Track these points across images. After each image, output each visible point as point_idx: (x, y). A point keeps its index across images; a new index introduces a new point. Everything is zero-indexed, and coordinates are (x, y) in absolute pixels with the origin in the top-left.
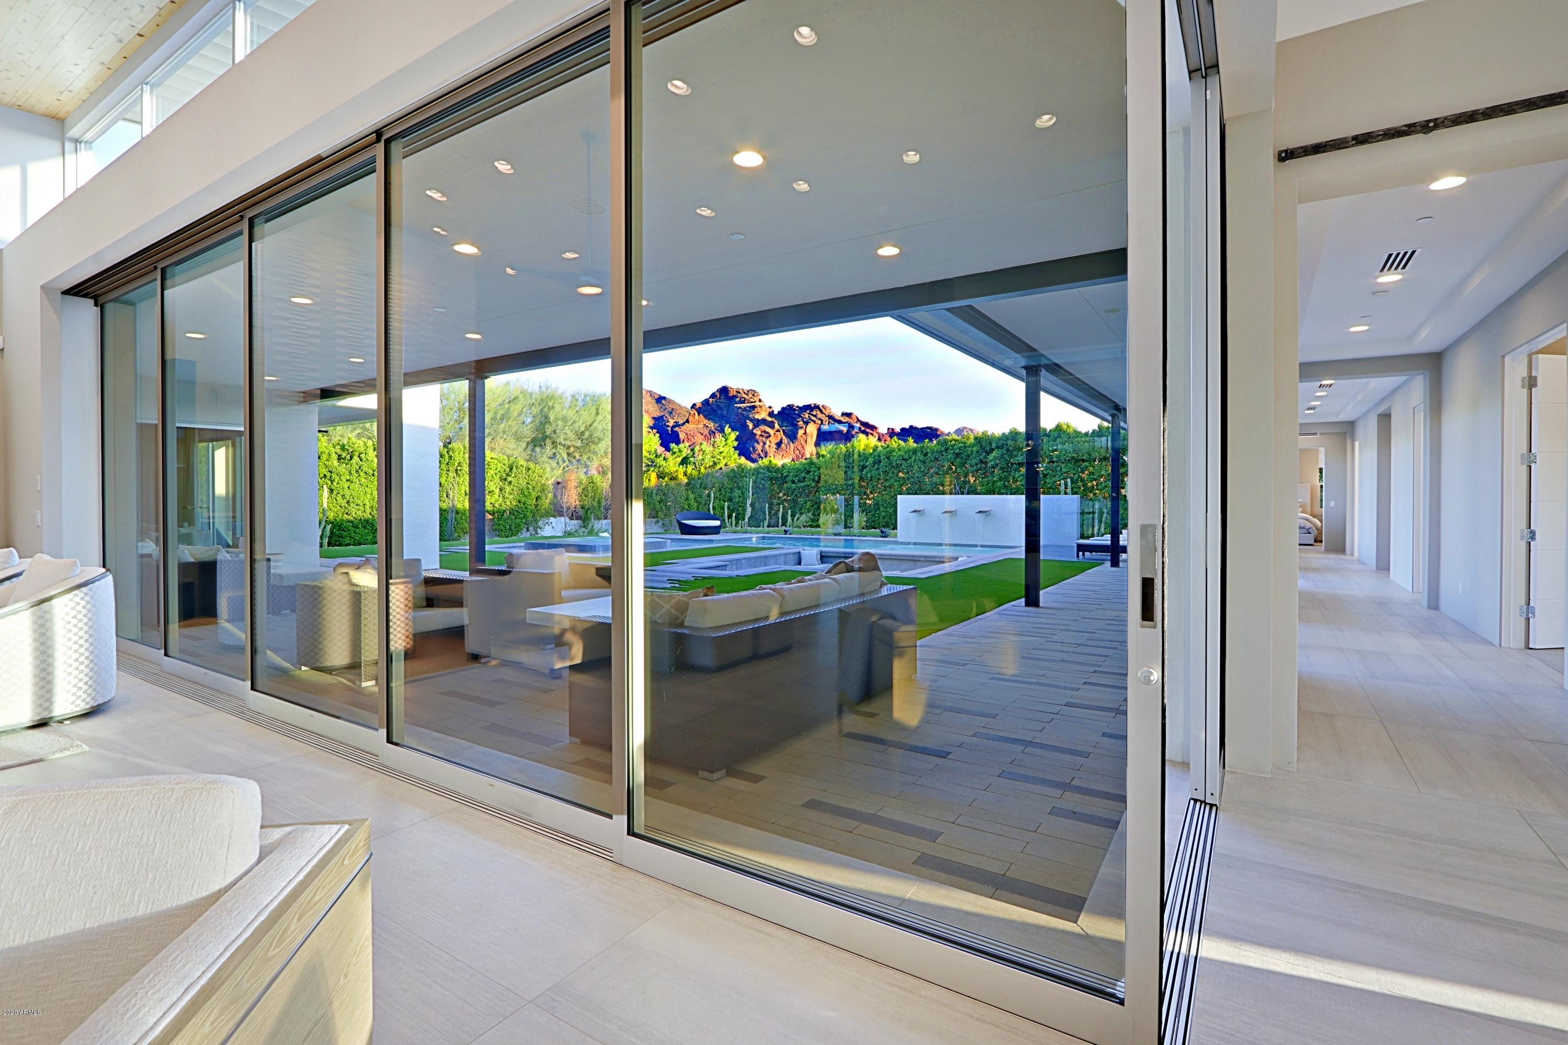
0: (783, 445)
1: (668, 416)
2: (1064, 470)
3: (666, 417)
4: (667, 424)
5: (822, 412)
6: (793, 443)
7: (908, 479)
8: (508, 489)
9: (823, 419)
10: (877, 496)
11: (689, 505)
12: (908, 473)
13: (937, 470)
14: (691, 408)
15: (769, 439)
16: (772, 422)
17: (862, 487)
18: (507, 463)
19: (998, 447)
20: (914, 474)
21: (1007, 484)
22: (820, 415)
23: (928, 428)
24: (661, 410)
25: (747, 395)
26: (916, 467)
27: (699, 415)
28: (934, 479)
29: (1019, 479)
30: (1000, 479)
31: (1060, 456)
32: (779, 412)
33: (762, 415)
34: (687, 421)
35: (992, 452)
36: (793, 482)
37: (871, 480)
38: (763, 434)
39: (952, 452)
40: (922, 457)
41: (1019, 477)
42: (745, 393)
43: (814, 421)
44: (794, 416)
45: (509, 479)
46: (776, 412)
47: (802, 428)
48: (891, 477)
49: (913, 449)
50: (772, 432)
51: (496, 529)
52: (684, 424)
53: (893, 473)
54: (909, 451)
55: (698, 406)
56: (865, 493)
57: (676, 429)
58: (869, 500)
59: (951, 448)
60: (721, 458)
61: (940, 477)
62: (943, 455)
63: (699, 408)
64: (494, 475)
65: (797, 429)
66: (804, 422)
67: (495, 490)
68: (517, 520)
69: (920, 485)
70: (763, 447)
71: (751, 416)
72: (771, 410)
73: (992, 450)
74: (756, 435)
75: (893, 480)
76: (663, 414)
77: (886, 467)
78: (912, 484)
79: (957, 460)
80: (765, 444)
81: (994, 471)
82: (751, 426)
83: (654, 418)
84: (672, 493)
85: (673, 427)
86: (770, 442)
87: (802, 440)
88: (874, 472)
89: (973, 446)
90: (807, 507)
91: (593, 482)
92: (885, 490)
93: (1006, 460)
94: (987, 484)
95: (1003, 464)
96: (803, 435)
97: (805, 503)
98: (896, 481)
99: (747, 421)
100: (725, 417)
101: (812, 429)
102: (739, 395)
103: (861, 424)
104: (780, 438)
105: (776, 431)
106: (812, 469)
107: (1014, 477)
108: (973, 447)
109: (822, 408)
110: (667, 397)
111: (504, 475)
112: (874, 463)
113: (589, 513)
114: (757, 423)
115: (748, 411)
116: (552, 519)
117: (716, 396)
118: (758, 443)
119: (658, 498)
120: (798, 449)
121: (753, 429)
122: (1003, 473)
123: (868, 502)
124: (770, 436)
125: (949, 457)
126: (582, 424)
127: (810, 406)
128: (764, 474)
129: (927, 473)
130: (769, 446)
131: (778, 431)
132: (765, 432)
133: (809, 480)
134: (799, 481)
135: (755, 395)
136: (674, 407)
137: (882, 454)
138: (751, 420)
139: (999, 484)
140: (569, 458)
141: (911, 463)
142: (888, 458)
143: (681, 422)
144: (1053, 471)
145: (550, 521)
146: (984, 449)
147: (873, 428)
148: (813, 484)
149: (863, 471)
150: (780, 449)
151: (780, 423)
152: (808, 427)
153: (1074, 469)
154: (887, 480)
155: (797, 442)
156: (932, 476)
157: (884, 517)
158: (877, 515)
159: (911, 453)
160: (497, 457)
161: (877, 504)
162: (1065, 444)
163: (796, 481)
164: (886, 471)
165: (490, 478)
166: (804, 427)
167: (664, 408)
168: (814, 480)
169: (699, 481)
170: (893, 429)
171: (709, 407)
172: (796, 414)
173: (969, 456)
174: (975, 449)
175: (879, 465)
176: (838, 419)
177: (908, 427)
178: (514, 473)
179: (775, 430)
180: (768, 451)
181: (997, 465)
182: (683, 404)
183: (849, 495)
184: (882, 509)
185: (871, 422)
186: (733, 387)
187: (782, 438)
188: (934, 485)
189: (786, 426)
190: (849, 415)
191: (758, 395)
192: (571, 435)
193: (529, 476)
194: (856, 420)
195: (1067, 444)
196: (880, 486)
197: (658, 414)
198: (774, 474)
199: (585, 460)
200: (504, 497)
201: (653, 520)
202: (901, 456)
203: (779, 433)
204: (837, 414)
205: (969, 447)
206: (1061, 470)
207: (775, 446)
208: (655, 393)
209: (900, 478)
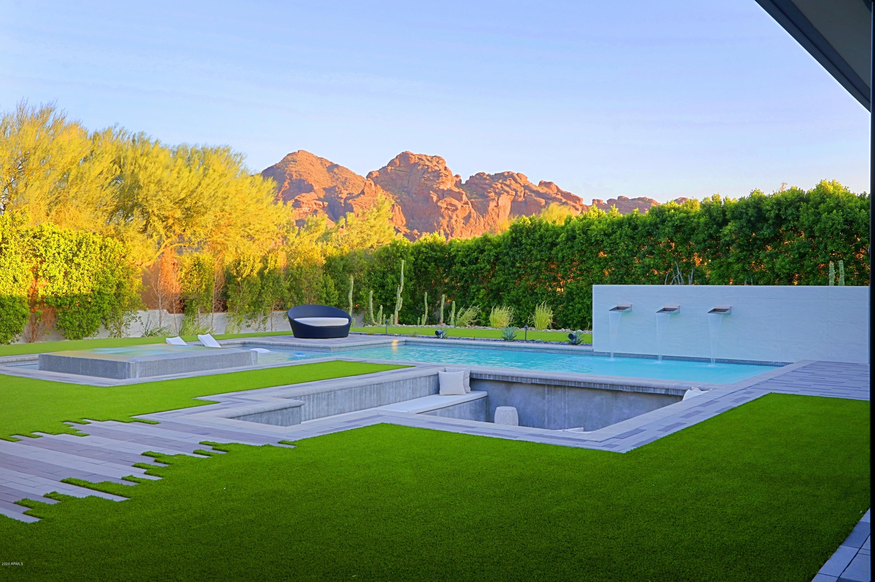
0: (472, 220)
1: (341, 187)
2: (830, 248)
3: (339, 188)
4: (340, 196)
5: (516, 182)
6: (483, 217)
7: (612, 259)
8: (75, 273)
9: (518, 189)
10: (571, 283)
11: (328, 294)
12: (611, 252)
13: (650, 248)
14: (367, 177)
15: (455, 213)
16: (459, 193)
17: (552, 270)
18: (74, 238)
19: (734, 218)
20: (620, 253)
21: (747, 267)
22: (514, 185)
23: (639, 199)
24: (333, 180)
25: (431, 162)
26: (623, 244)
27: (375, 185)
28: (647, 260)
29: (765, 260)
30: (738, 260)
31: (825, 228)
32: (467, 182)
33: (448, 185)
34: (363, 193)
35: (727, 225)
36: (463, 264)
37: (563, 261)
38: (449, 207)
39: (670, 224)
40: (629, 231)
41: (765, 258)
42: (428, 160)
43: (508, 193)
44: (484, 186)
45: (76, 260)
46: (463, 182)
47: (494, 199)
48: (589, 258)
49: (618, 221)
50: (459, 205)
51: (61, 326)
52: (359, 195)
53: (592, 252)
54: (613, 223)
55: (374, 175)
56: (555, 279)
57: (350, 201)
58: (561, 287)
59: (669, 219)
60: (372, 233)
61: (654, 258)
62: (658, 229)
63: (377, 177)
64: (56, 255)
65: (488, 201)
66: (495, 193)
67: (57, 274)
68: (90, 314)
69: (628, 269)
70: (449, 221)
71: (435, 186)
72: (458, 180)
73: (725, 222)
74: (441, 208)
75: (591, 262)
76: (335, 184)
77: (582, 244)
78: (616, 266)
79: (678, 235)
80: (451, 218)
81: (729, 250)
82: (435, 198)
83: (324, 189)
84: (306, 278)
85: (347, 199)
86: (457, 216)
87: (494, 214)
88: (566, 252)
89: (700, 216)
90: (480, 297)
91: (199, 264)
92: (581, 275)
93: (746, 235)
94: (720, 267)
95: (743, 241)
96: (495, 208)
97: (478, 290)
98: (595, 262)
99: (431, 192)
100: (406, 187)
101: (505, 201)
102: (421, 162)
103: (562, 196)
104: (468, 211)
105: (464, 204)
106: (486, 247)
107: (758, 258)
108: (699, 218)
109: (516, 177)
110: (340, 164)
111: (70, 255)
112: (568, 239)
113: (194, 305)
114: (442, 194)
115: (432, 180)
116: (141, 313)
117: (396, 163)
118: (444, 218)
119: (288, 284)
120: (489, 224)
121: (437, 201)
122: (741, 252)
123: (558, 289)
124: (457, 209)
125: (666, 231)
126: (182, 190)
127: (503, 174)
128: (427, 253)
129: (636, 252)
130: (456, 221)
131: (466, 203)
132: (451, 204)
133: (484, 262)
134: (471, 263)
135: (440, 162)
136: (348, 177)
137: (577, 228)
138: (435, 191)
139: (736, 267)
140: (168, 233)
141: (615, 239)
142: (585, 233)
143: (356, 193)
144: (813, 250)
145: (138, 315)
146: (715, 220)
147: (576, 199)
148: (488, 267)
149: (552, 250)
150: (468, 225)
151: (468, 194)
152: (500, 199)
153: (844, 247)
154: (584, 261)
155: (487, 216)
156: (644, 256)
157: (580, 311)
158: (570, 307)
159: (615, 227)
160: (60, 231)
161: (570, 293)
162: (832, 212)
163: (467, 263)
164: (583, 250)
165: (51, 259)
166: (496, 199)
167: (336, 177)
168: (489, 262)
169: (342, 263)
170: (598, 201)
171: (388, 176)
172: (486, 184)
173: (693, 230)
174: (702, 220)
175: (573, 242)
176: (535, 189)
177: (616, 199)
178: (83, 253)
179: (462, 202)
180: (455, 227)
181: (733, 242)
182: (358, 173)
183: (534, 281)
184: (577, 300)
185: (574, 193)
186: (415, 153)
187: (470, 211)
188: (646, 268)
189: (475, 198)
190: (548, 185)
191: (444, 162)
192: (168, 204)
193: (105, 256)
194: (556, 191)
195: (835, 211)
196: (574, 269)
197: (328, 184)
198: (439, 254)
199: (189, 235)
200: (70, 283)
201: (282, 312)
202: (602, 230)
203: (467, 206)
204: (534, 183)
205: (694, 217)
206: (826, 248)
207: (462, 221)
208: (326, 160)
209: (600, 259)
